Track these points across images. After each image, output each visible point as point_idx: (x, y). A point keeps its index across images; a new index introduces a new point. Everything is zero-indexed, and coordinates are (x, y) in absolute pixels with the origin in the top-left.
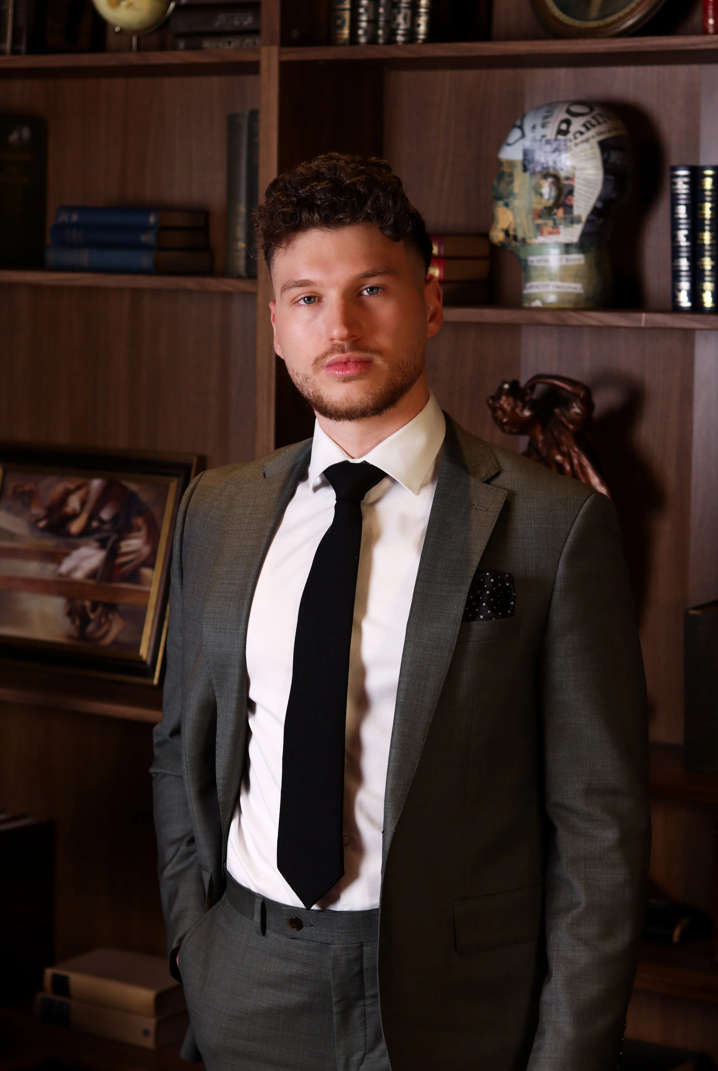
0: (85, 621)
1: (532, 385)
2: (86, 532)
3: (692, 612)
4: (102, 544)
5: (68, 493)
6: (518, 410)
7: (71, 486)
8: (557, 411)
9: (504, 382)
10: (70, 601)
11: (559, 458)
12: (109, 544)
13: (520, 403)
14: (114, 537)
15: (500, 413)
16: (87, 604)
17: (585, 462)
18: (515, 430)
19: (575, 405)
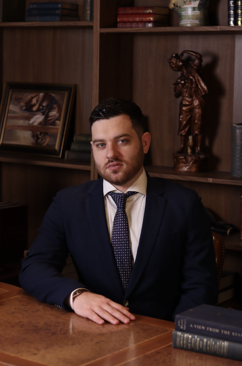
0: (38, 138)
1: (182, 54)
2: (38, 110)
3: (234, 125)
4: (43, 113)
5: (32, 98)
6: (178, 63)
7: (33, 96)
8: (190, 62)
9: (173, 54)
10: (33, 132)
11: (191, 77)
12: (46, 113)
13: (178, 60)
14: (47, 111)
15: (172, 64)
16: (38, 133)
17: (200, 78)
18: (177, 70)
19: (196, 60)
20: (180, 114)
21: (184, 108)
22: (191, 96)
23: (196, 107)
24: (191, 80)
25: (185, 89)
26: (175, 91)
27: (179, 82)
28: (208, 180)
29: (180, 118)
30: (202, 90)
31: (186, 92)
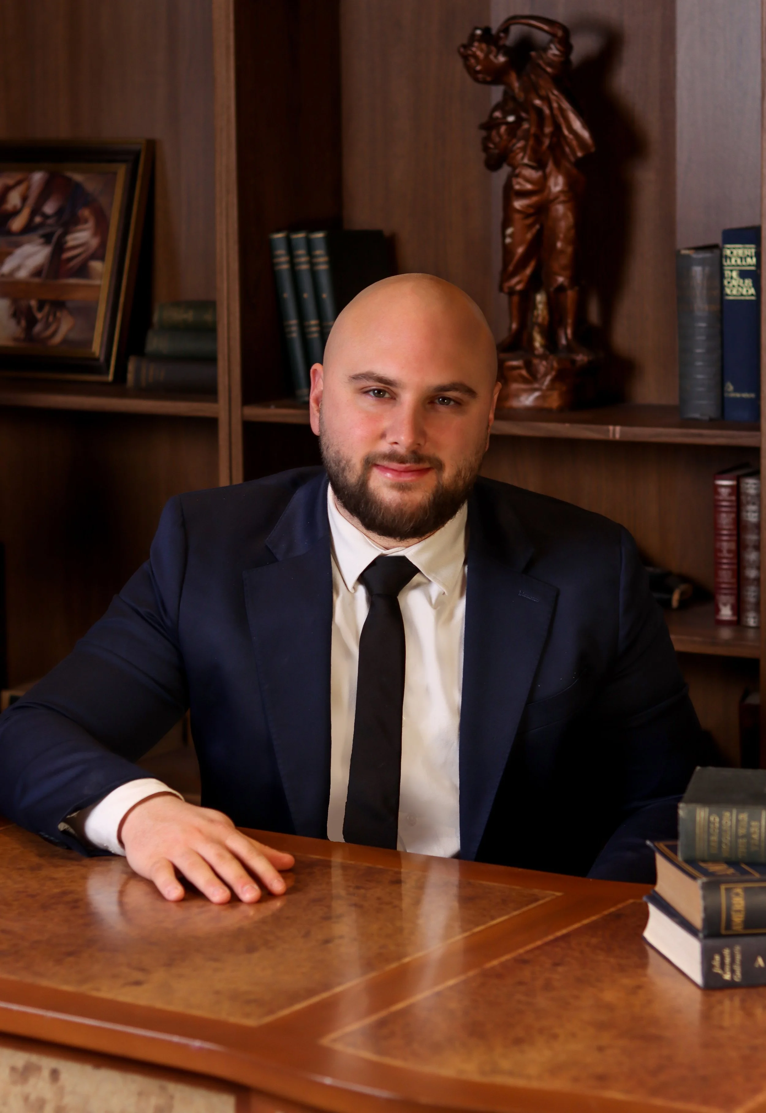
0: (32, 322)
1: (505, 29)
2: (28, 229)
3: (684, 252)
4: (47, 239)
5: (8, 189)
6: (492, 57)
7: (10, 182)
8: (533, 54)
9: (476, 28)
10: (15, 301)
11: (538, 102)
12: (55, 239)
13: (494, 49)
14: (59, 232)
15: (472, 61)
16: (33, 303)
17: (566, 105)
18: (489, 79)
19: (552, 46)
20: (506, 223)
21: (518, 204)
22: (540, 165)
23: (556, 197)
24: (539, 111)
25: (519, 140)
26: (486, 149)
27: (497, 118)
28: (608, 431)
29: (504, 236)
30: (574, 143)
31: (524, 149)
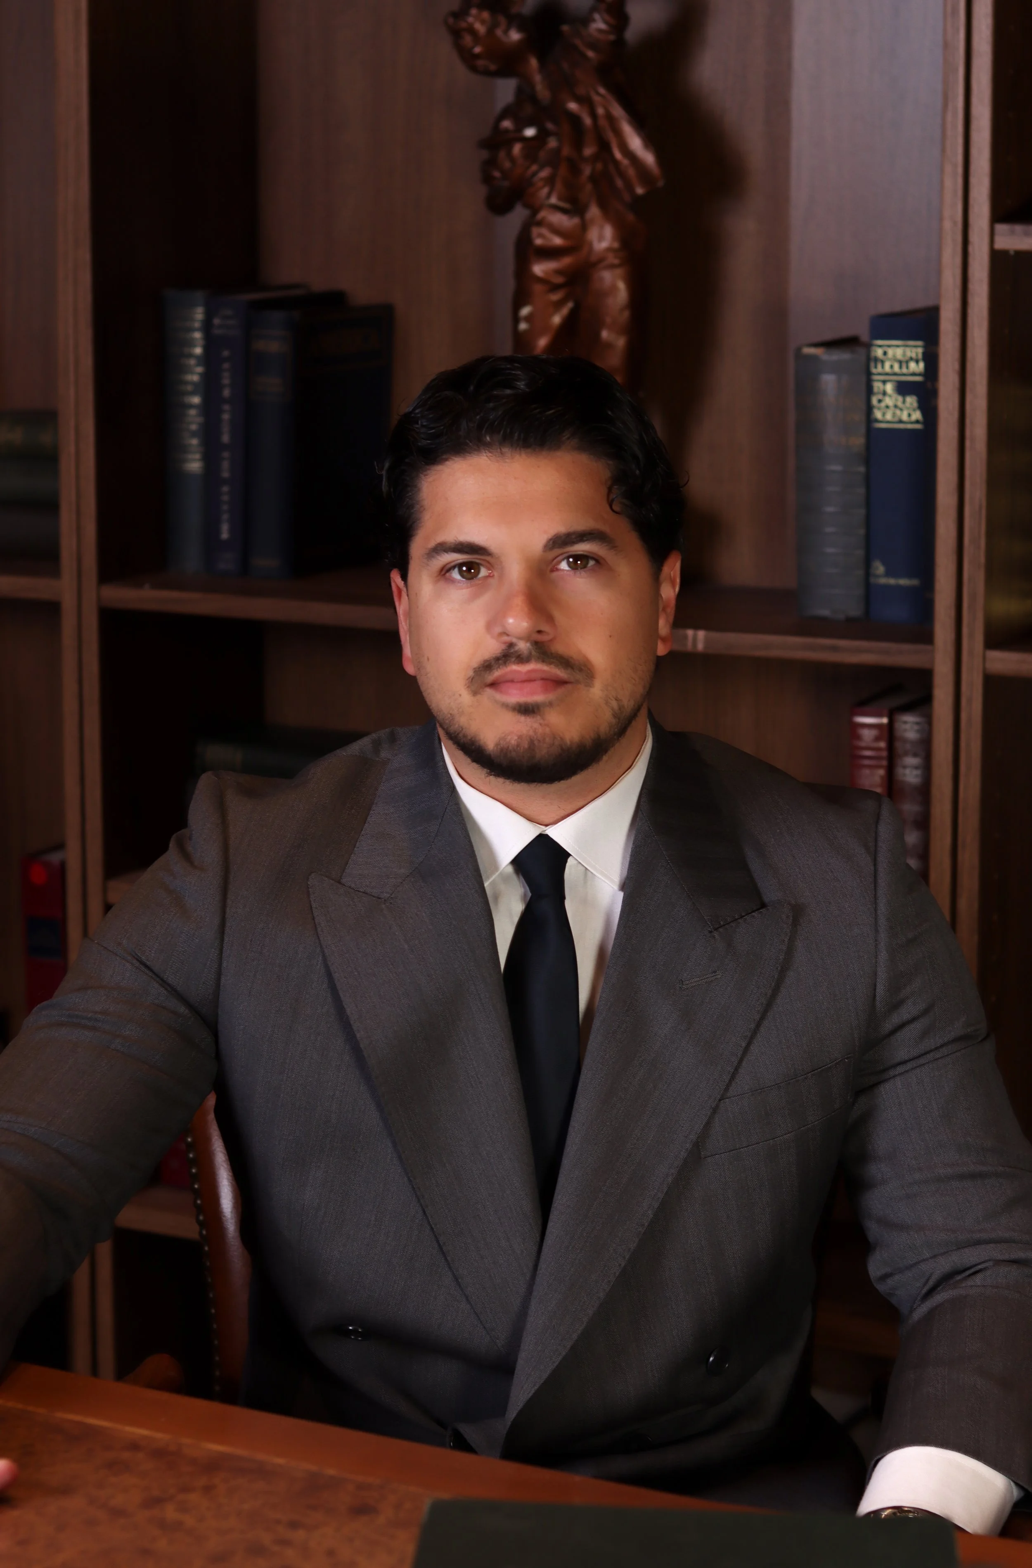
3: (808, 351)
6: (499, 32)
8: (565, 28)
11: (573, 106)
13: (502, 20)
15: (468, 40)
17: (618, 111)
18: (493, 67)
19: (597, 16)
20: (520, 298)
21: (539, 269)
22: (575, 207)
23: (601, 260)
24: (575, 120)
25: (542, 167)
26: (487, 179)
27: (507, 131)
28: (685, 637)
29: (516, 320)
30: (631, 172)
31: (550, 181)
